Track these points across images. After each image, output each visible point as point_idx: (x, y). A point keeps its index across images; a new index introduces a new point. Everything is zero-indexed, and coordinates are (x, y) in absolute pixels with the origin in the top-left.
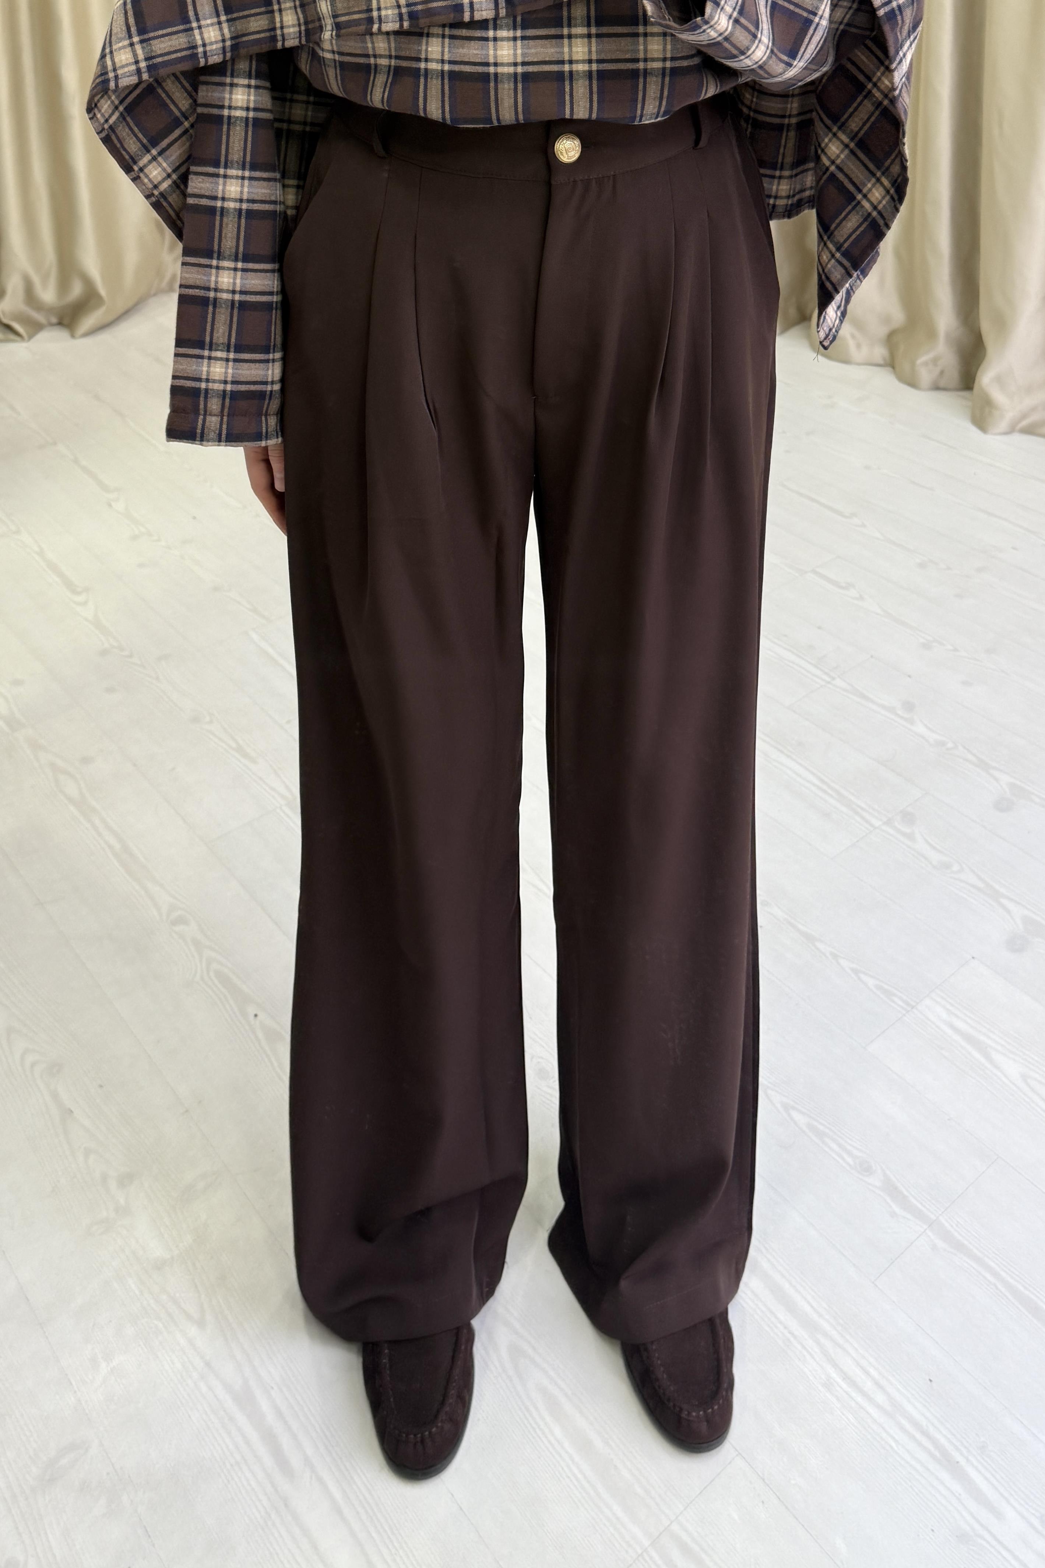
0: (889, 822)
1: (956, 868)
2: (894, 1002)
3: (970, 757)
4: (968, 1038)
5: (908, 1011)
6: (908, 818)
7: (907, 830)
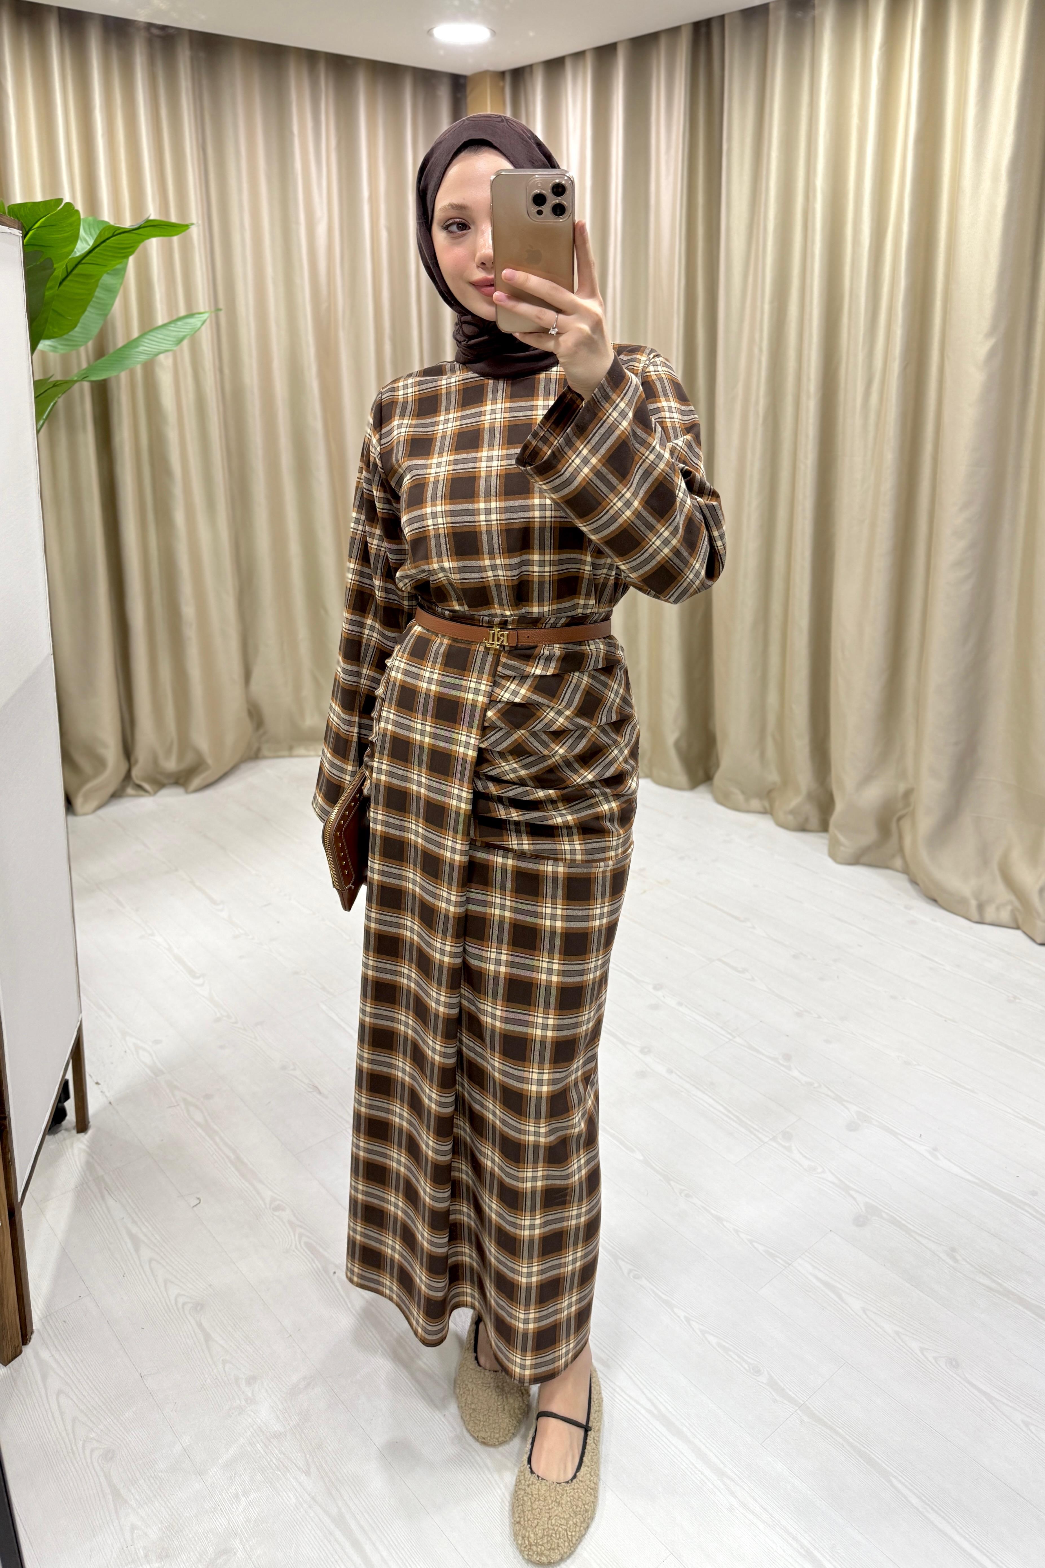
0: (774, 1139)
1: (820, 1170)
2: (776, 1261)
3: (830, 1093)
4: (827, 1284)
5: (786, 1267)
6: (787, 1136)
7: (787, 1145)
